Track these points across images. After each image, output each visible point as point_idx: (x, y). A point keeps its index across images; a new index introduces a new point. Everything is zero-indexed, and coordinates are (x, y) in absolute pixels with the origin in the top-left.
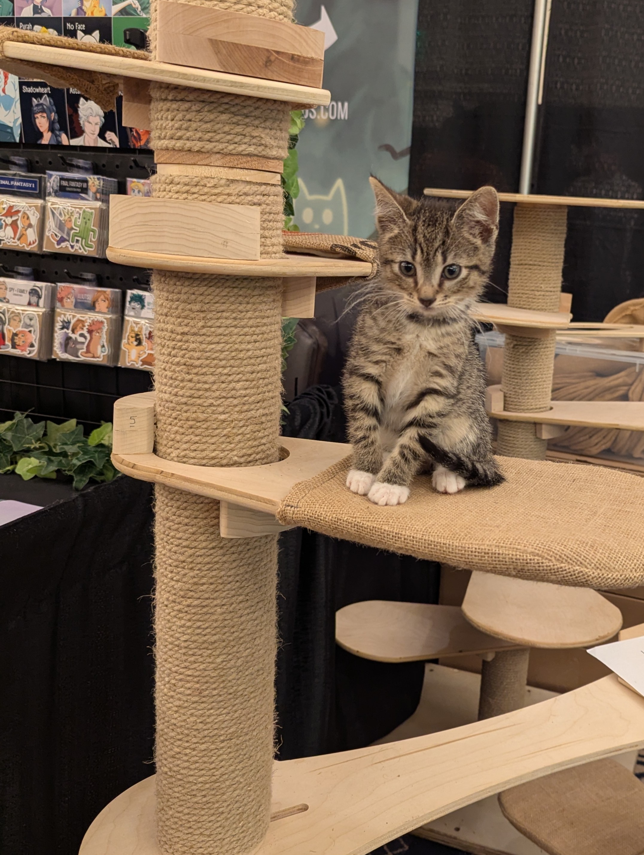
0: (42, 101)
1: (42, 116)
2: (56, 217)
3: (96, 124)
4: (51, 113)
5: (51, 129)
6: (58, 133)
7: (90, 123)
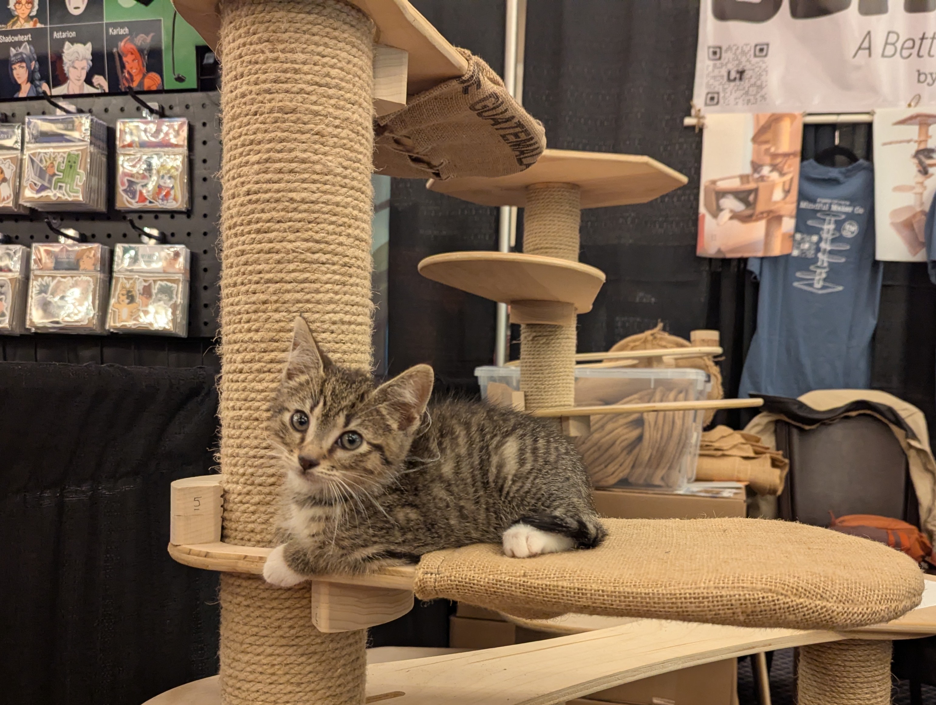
0: (21, 50)
1: (20, 67)
2: (35, 165)
3: (83, 69)
4: (31, 62)
5: (31, 79)
6: (38, 83)
7: (75, 68)
